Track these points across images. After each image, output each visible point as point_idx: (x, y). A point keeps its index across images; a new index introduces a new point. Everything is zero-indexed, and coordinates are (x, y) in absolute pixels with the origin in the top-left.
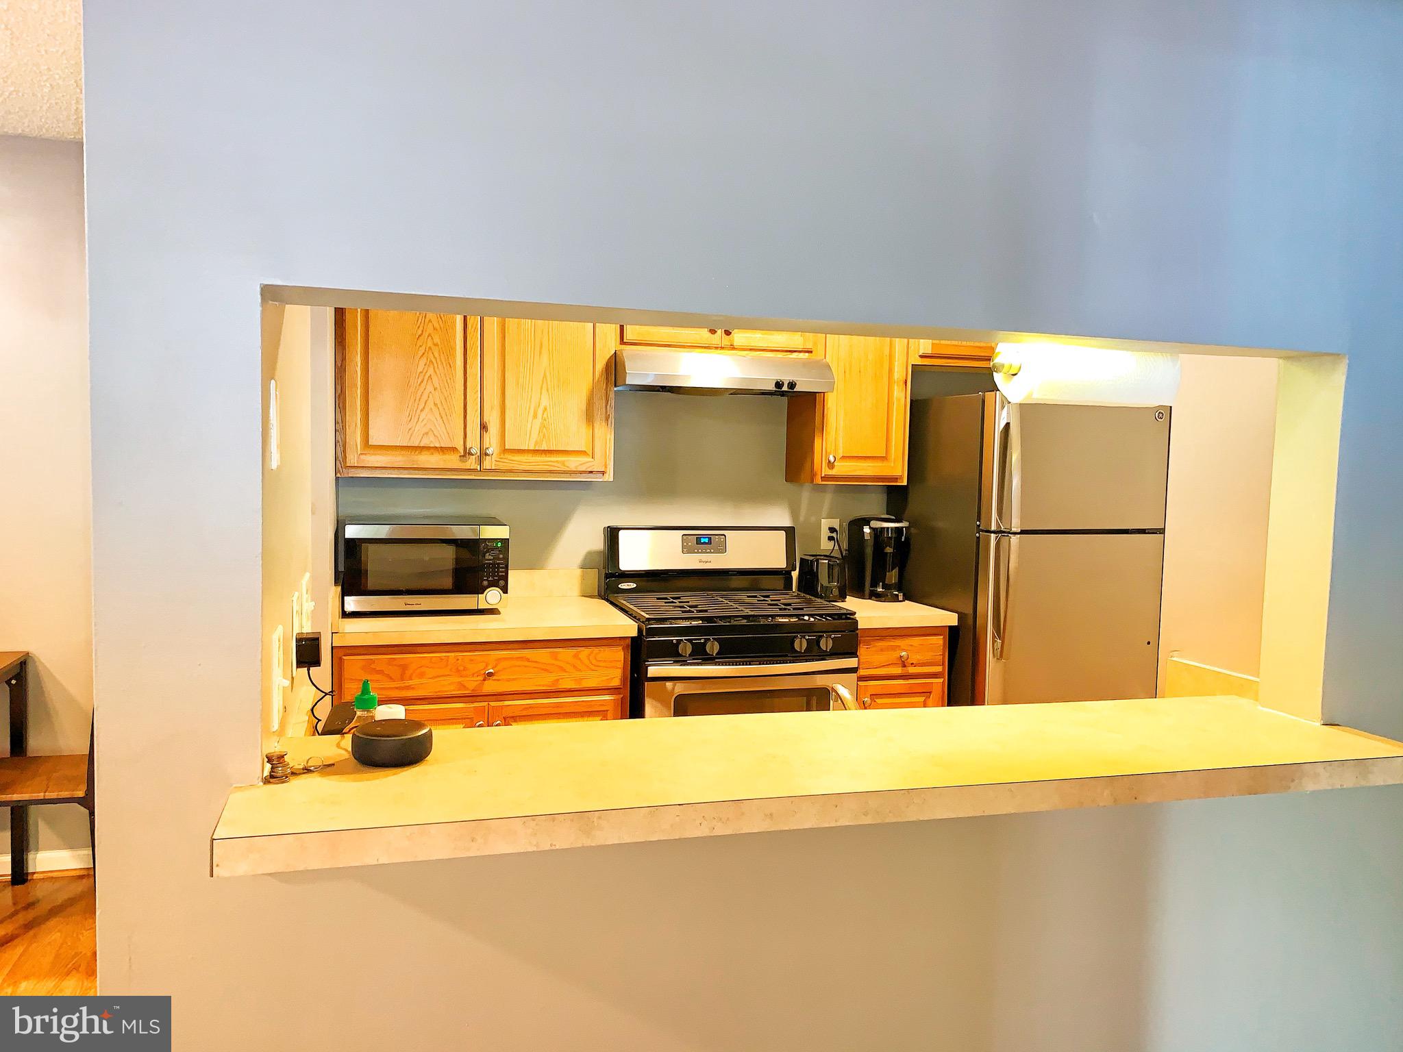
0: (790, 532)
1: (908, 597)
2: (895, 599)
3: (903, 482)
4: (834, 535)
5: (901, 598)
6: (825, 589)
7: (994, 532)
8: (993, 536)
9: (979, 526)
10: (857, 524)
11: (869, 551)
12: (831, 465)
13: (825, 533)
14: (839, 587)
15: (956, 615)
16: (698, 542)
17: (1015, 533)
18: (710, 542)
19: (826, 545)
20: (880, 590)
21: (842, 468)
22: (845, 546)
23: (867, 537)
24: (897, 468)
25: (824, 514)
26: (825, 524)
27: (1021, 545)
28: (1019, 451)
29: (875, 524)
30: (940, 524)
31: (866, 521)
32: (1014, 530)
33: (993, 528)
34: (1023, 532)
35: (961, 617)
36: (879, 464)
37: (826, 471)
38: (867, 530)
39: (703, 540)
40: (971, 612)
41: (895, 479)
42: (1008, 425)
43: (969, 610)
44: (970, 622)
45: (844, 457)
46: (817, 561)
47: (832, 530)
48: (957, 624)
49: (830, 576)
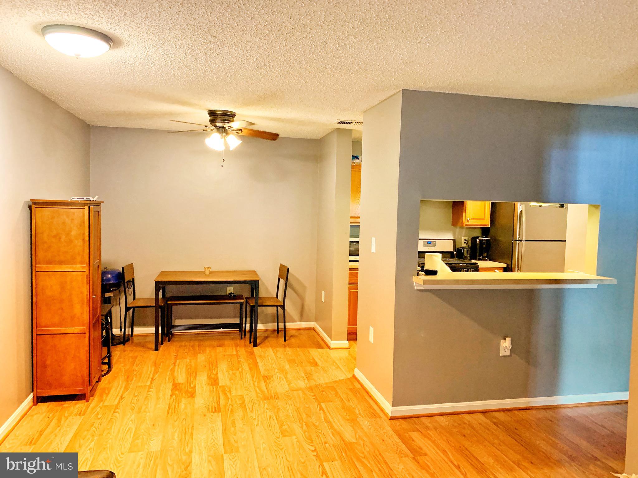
0: (454, 240)
1: (490, 260)
2: (486, 260)
3: (488, 226)
4: (466, 242)
5: (488, 260)
6: (465, 257)
7: (517, 241)
8: (517, 242)
9: (513, 239)
10: (474, 239)
11: (478, 246)
12: (468, 221)
13: (463, 241)
14: (470, 257)
15: (506, 264)
16: (428, 243)
17: (524, 241)
18: (431, 244)
19: (464, 245)
20: (481, 258)
21: (471, 222)
22: (470, 245)
23: (478, 242)
24: (487, 222)
25: (463, 235)
26: (463, 238)
27: (526, 245)
28: (525, 216)
29: (480, 238)
30: (500, 239)
31: (478, 237)
32: (524, 240)
33: (518, 239)
34: (526, 241)
35: (508, 265)
36: (482, 221)
37: (467, 223)
38: (478, 240)
39: (429, 243)
40: (511, 263)
41: (486, 225)
42: (521, 211)
43: (510, 263)
44: (510, 266)
45: (472, 219)
46: (463, 249)
47: (465, 240)
48: (506, 267)
49: (467, 253)
